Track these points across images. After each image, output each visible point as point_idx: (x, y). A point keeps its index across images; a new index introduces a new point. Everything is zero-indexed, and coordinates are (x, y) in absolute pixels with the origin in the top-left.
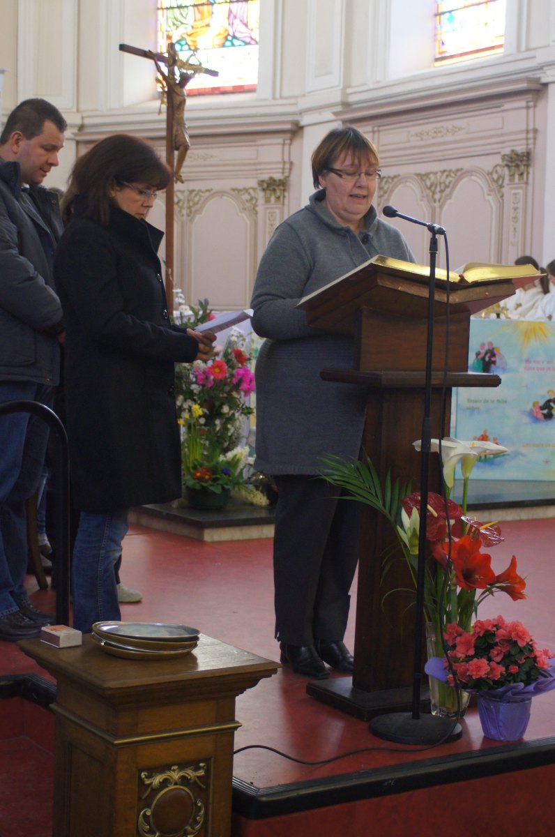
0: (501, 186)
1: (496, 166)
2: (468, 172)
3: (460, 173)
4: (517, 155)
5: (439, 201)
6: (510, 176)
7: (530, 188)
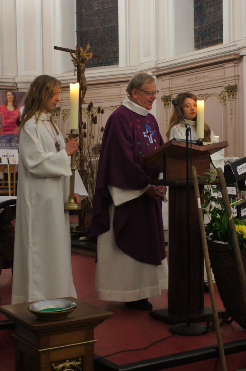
0: (225, 100)
1: (222, 92)
2: (210, 95)
3: (207, 96)
4: (231, 87)
6: (229, 96)
7: (237, 101)
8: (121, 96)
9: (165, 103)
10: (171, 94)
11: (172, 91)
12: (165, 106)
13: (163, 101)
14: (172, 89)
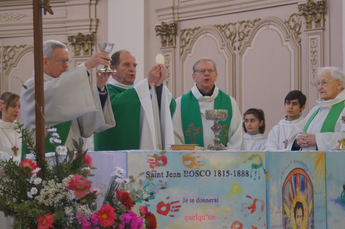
0: (299, 33)
1: (292, 15)
2: (266, 21)
3: (258, 23)
4: (314, 4)
5: (239, 49)
6: (307, 23)
7: (327, 33)
8: (67, 25)
9: (162, 38)
10: (176, 19)
11: (178, 13)
12: (163, 46)
13: (159, 34)
14: (180, 11)
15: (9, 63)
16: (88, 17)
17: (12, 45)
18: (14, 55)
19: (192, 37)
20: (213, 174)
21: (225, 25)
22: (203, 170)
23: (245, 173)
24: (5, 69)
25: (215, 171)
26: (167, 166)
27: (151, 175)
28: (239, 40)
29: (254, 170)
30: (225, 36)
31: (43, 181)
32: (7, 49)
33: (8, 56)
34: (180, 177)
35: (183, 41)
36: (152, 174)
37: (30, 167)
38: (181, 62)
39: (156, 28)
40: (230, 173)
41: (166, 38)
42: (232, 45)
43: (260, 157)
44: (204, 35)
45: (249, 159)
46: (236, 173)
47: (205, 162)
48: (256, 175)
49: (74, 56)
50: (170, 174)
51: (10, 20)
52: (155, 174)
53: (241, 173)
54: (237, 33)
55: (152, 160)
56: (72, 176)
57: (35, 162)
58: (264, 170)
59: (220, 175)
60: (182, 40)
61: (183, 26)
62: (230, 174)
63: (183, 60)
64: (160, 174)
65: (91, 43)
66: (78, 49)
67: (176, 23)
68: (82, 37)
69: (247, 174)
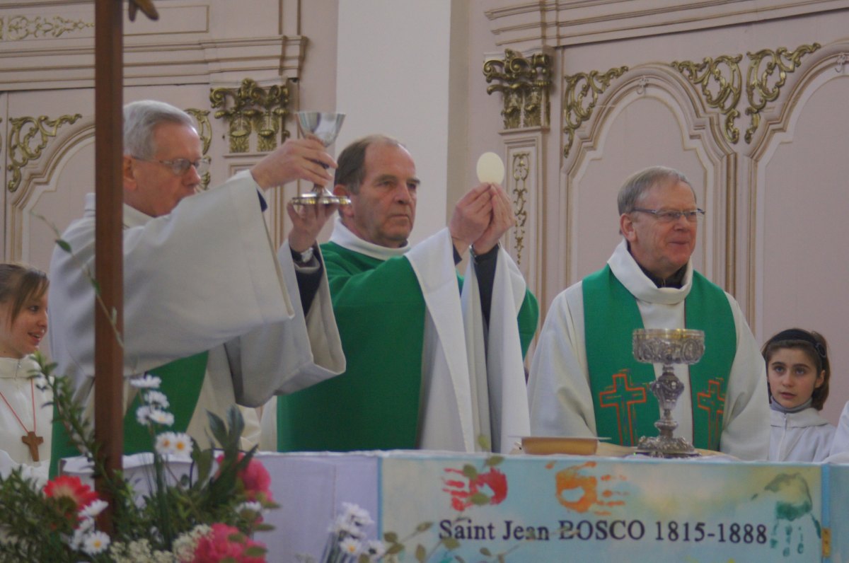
3: (810, 59)
5: (748, 138)
8: (210, 54)
9: (507, 102)
10: (552, 43)
11: (558, 24)
12: (507, 124)
13: (495, 88)
14: (564, 16)
15: (25, 172)
16: (274, 33)
17: (35, 116)
18: (40, 148)
19: (601, 98)
20: (651, 532)
21: (706, 63)
22: (622, 519)
23: (755, 533)
24: (13, 190)
25: (659, 524)
26: (504, 503)
27: (454, 532)
28: (749, 112)
29: (784, 523)
30: (704, 98)
31: (111, 544)
32: (20, 128)
33: (24, 149)
34: (547, 538)
35: (572, 112)
36: (459, 529)
37: (76, 499)
38: (564, 176)
39: (488, 69)
40: (707, 529)
41: (517, 101)
42: (728, 127)
43: (804, 481)
44: (639, 94)
45: (768, 488)
46: (727, 533)
47: (626, 494)
48: (788, 540)
49: (228, 154)
50: (515, 531)
51: (31, 37)
52: (469, 529)
53: (742, 533)
54: (744, 88)
55: (460, 484)
56: (203, 529)
57: (91, 484)
58: (817, 523)
59: (673, 536)
60: (569, 108)
61: (573, 63)
62: (706, 533)
63: (571, 172)
64: (483, 528)
65: (281, 111)
66: (241, 132)
67: (549, 54)
68: (255, 94)
69: (762, 534)
